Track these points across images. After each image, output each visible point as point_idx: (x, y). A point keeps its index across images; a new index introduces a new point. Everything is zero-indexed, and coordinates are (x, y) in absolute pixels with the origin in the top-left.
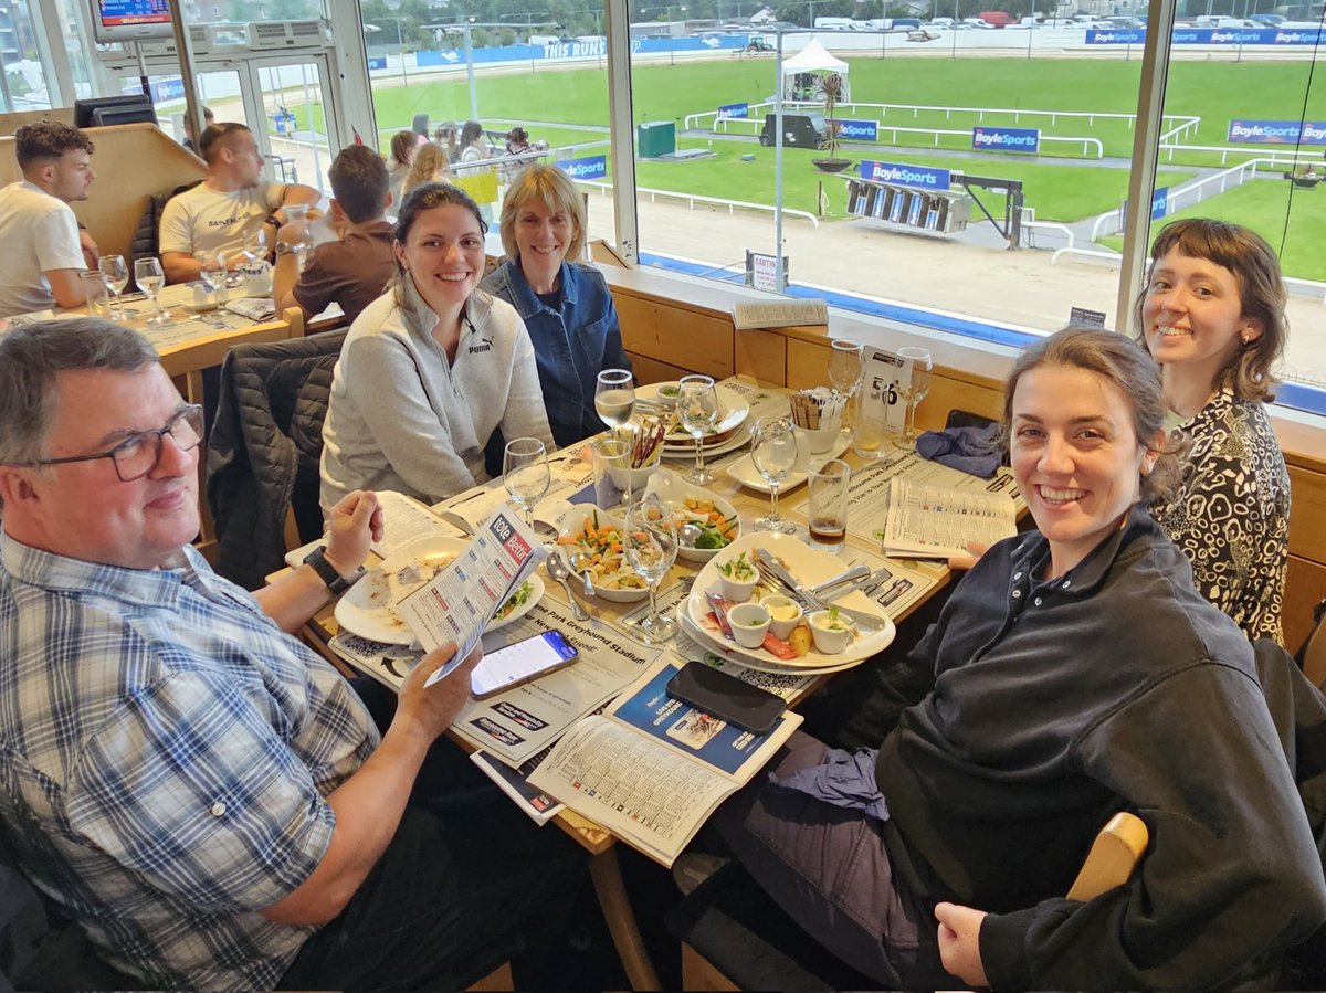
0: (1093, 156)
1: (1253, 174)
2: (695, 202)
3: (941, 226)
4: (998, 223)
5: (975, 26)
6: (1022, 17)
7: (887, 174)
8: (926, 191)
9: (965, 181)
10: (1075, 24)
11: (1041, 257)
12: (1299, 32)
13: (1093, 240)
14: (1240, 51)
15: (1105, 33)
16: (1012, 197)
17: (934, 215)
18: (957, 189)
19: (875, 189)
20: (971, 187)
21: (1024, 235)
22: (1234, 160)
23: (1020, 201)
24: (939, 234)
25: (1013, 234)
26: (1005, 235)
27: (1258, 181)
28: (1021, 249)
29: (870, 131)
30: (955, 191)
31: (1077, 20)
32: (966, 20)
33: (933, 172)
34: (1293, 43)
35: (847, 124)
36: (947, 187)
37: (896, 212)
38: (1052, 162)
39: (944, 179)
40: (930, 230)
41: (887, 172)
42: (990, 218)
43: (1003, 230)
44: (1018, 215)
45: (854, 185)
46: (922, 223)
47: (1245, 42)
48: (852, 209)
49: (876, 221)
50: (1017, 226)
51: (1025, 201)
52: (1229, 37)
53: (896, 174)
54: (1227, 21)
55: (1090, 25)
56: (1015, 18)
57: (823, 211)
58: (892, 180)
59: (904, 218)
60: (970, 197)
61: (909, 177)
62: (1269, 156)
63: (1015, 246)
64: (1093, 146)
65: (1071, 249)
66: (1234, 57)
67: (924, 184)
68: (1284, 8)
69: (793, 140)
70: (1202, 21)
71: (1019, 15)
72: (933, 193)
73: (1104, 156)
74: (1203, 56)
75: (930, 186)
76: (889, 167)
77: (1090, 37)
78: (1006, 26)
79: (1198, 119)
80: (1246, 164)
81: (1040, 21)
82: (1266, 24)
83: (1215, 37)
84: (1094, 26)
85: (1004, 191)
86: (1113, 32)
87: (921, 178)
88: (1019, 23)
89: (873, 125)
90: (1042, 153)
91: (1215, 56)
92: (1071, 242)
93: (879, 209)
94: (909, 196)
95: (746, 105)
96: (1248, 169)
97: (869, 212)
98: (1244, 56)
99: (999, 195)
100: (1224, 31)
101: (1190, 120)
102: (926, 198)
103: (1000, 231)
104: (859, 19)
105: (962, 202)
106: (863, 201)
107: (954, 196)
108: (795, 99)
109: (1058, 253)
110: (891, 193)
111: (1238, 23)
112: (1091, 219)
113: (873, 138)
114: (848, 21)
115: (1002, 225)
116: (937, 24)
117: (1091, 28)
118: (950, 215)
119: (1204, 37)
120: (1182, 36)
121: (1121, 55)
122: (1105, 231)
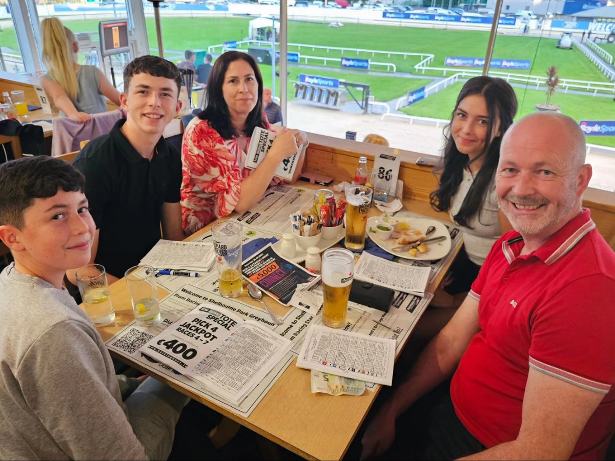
0: (392, 71)
1: (456, 80)
3: (335, 104)
4: (359, 102)
5: (333, 6)
6: (354, 3)
7: (312, 81)
8: (329, 88)
9: (345, 84)
10: (377, 8)
11: (377, 117)
12: (470, 17)
13: (397, 109)
14: (446, 25)
15: (391, 13)
16: (365, 92)
17: (332, 99)
18: (342, 88)
19: (306, 88)
20: (349, 87)
21: (369, 108)
22: (449, 74)
23: (368, 94)
24: (334, 107)
25: (365, 107)
26: (362, 108)
28: (368, 114)
29: (295, 58)
30: (341, 89)
31: (378, 6)
32: (330, 3)
33: (332, 80)
34: (467, 22)
36: (337, 87)
37: (316, 98)
38: (375, 74)
39: (336, 83)
40: (331, 105)
42: (355, 100)
43: (361, 105)
44: (367, 100)
45: (297, 85)
46: (327, 102)
47: (449, 21)
48: (296, 96)
49: (307, 101)
50: (367, 104)
51: (370, 93)
52: (442, 18)
54: (441, 11)
55: (383, 9)
56: (350, 3)
58: (314, 83)
59: (319, 100)
60: (347, 91)
61: (321, 82)
62: (462, 72)
63: (366, 113)
64: (392, 68)
65: (388, 114)
66: (444, 27)
67: (328, 85)
68: (462, 5)
70: (431, 10)
71: (352, 2)
72: (332, 90)
73: (396, 71)
74: (431, 26)
75: (330, 86)
77: (384, 15)
78: (347, 7)
79: (433, 56)
80: (453, 76)
81: (362, 5)
82: (456, 13)
83: (437, 18)
84: (386, 10)
85: (361, 89)
86: (393, 13)
87: (326, 83)
88: (353, 6)
89: (297, 55)
90: (371, 69)
91: (437, 26)
92: (389, 110)
93: (308, 96)
94: (321, 91)
95: (235, 42)
96: (455, 78)
97: (304, 97)
98: (449, 27)
99: (360, 91)
100: (440, 15)
101: (429, 56)
102: (329, 92)
103: (359, 105)
105: (344, 94)
106: (301, 92)
107: (341, 91)
108: (257, 40)
109: (384, 116)
110: (313, 89)
111: (445, 12)
112: (396, 100)
113: (297, 61)
115: (360, 103)
116: (316, 4)
118: (339, 99)
119: (432, 17)
120: (423, 17)
121: (397, 24)
122: (401, 105)
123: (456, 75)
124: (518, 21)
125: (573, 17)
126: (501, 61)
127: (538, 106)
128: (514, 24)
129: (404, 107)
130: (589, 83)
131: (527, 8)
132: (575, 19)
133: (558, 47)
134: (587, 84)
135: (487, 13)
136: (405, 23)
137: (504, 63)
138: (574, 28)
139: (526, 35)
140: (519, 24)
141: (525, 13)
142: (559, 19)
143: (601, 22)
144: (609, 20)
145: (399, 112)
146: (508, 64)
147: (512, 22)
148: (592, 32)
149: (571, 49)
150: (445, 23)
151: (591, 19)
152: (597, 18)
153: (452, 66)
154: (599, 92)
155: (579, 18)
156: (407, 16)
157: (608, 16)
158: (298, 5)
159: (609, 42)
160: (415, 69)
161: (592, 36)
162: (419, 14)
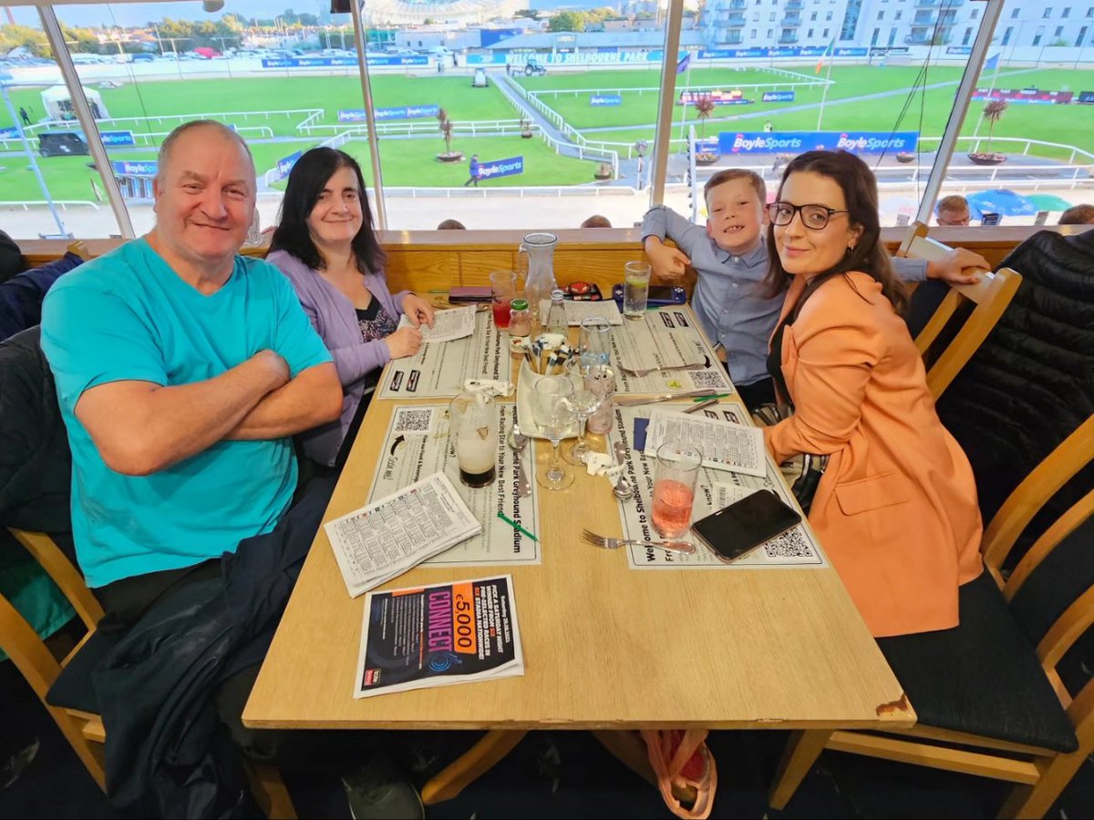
0: (269, 137)
1: (350, 138)
2: (29, 206)
5: (193, 58)
7: (135, 169)
10: (256, 56)
13: (267, 185)
14: (347, 70)
15: (273, 61)
19: (130, 180)
22: (340, 131)
27: (352, 142)
29: (127, 138)
31: (256, 52)
32: (186, 53)
35: (108, 135)
41: (134, 168)
45: (116, 179)
49: (137, 198)
52: (342, 62)
53: (142, 169)
54: (339, 53)
55: (264, 56)
56: (219, 51)
57: (101, 198)
58: (140, 173)
61: (150, 169)
62: (356, 128)
64: (267, 132)
66: (345, 73)
69: (68, 150)
70: (327, 52)
73: (274, 136)
74: (328, 73)
76: (136, 164)
77: (265, 63)
78: (213, 57)
79: (322, 110)
80: (344, 133)
81: (235, 53)
83: (333, 62)
84: (267, 56)
86: (277, 60)
88: (222, 54)
89: (128, 134)
91: (335, 73)
96: (346, 136)
97: (131, 195)
98: (349, 73)
100: (338, 59)
101: (317, 112)
104: (105, 54)
106: (125, 188)
108: (63, 119)
110: (142, 181)
111: (345, 54)
114: (96, 56)
116: (166, 57)
117: (265, 58)
119: (327, 62)
120: (315, 62)
121: (285, 74)
122: (272, 181)
123: (347, 132)
124: (430, 59)
125: (489, 50)
126: (405, 109)
127: (439, 155)
128: (427, 63)
129: (277, 181)
130: (497, 122)
131: (442, 44)
132: (491, 52)
133: (474, 86)
134: (495, 124)
135: (397, 51)
136: (294, 71)
137: (410, 112)
138: (492, 62)
139: (440, 74)
140: (432, 63)
141: (439, 49)
142: (475, 53)
143: (518, 53)
144: (525, 50)
145: (270, 188)
146: (414, 112)
147: (424, 60)
148: (511, 65)
149: (487, 86)
150: (344, 67)
151: (507, 50)
152: (513, 49)
153: (345, 121)
154: (506, 130)
155: (494, 50)
156: (295, 63)
157: (523, 46)
158: (136, 60)
159: (528, 75)
160: (299, 130)
161: (511, 69)
162: (309, 60)
